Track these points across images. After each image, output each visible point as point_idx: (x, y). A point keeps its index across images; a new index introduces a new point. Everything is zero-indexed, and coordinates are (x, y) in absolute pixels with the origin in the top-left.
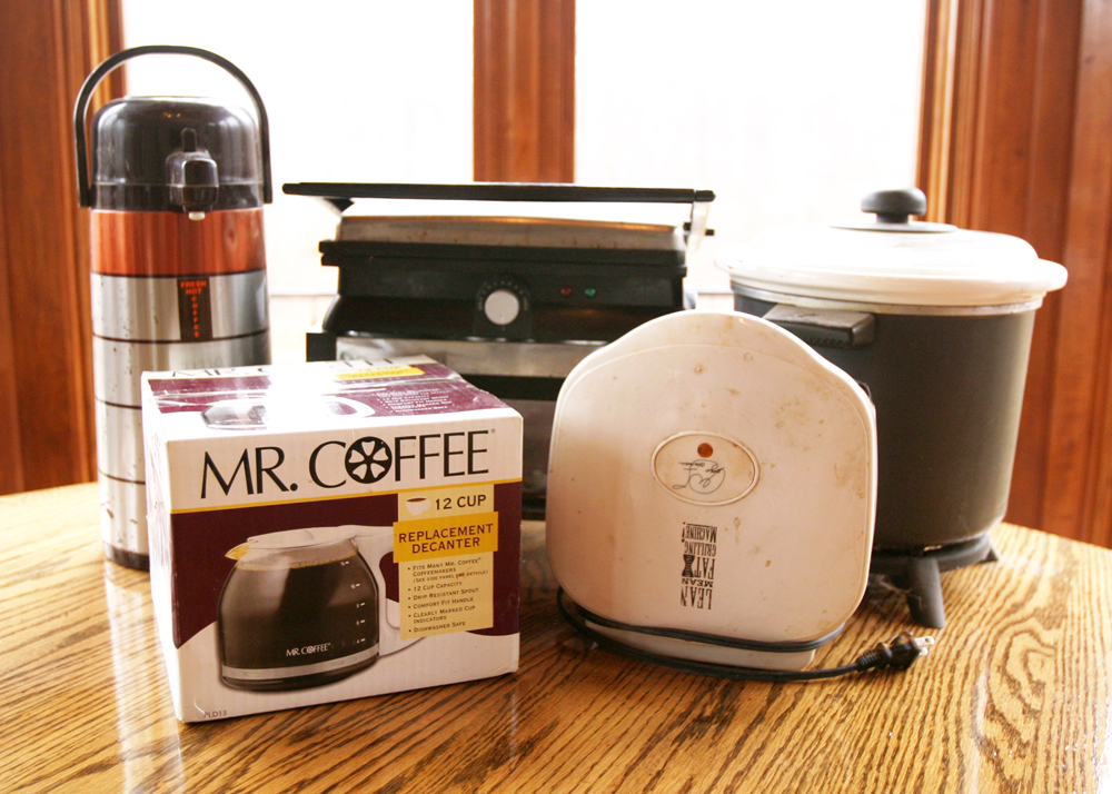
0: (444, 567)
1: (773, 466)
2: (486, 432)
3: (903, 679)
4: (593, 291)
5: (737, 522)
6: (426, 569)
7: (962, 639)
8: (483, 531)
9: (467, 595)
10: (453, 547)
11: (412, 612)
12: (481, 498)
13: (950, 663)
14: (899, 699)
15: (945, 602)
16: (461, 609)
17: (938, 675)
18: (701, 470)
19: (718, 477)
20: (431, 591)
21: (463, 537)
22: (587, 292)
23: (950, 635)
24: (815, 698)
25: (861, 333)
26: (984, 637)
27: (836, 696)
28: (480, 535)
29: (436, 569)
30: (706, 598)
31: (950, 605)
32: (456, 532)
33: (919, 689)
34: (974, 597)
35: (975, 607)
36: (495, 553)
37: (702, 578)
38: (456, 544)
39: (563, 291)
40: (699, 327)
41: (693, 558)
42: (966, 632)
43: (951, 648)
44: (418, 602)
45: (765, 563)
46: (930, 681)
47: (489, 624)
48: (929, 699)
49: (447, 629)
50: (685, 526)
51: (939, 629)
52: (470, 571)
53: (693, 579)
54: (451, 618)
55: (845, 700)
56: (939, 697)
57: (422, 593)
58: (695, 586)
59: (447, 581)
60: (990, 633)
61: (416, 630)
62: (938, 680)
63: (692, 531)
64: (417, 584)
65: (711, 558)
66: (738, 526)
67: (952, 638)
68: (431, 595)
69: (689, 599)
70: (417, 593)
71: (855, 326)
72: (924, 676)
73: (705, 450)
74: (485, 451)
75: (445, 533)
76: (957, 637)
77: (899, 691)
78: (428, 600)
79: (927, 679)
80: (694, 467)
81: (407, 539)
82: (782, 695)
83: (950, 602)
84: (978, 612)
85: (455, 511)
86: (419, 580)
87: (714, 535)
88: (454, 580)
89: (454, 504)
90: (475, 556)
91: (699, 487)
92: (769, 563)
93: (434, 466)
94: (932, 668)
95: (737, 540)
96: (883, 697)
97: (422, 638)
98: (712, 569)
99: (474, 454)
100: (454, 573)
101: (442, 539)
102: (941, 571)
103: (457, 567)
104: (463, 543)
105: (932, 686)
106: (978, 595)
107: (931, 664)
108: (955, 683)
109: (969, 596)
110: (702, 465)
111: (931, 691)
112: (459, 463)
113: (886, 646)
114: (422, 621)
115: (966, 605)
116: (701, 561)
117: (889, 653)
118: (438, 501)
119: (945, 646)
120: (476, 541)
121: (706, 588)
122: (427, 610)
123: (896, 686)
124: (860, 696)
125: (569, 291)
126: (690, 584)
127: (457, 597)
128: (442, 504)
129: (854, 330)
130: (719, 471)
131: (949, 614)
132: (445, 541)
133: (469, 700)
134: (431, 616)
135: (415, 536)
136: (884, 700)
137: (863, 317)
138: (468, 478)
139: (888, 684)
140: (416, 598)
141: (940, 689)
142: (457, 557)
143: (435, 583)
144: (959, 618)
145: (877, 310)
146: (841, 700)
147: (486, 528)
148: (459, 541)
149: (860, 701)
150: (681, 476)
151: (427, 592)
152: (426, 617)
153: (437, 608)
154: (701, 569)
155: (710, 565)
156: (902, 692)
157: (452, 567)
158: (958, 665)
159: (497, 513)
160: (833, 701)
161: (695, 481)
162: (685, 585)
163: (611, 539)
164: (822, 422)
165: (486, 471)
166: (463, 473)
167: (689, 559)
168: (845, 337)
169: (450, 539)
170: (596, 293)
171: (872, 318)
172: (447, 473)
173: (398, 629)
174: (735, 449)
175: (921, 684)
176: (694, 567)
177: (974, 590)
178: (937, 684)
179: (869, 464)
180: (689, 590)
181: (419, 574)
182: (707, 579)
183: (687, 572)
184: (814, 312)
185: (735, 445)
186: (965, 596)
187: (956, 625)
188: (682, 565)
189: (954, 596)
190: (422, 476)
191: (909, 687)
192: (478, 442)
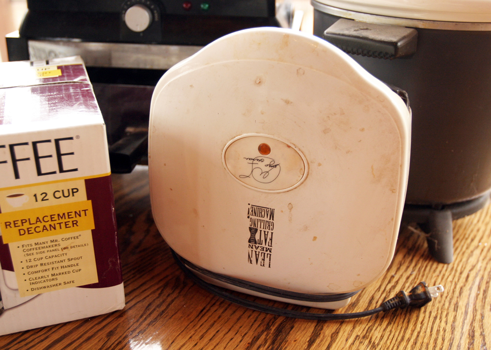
0: (50, 244)
1: (320, 165)
2: (71, 138)
3: (418, 317)
4: (207, 6)
5: (290, 206)
6: (34, 246)
7: (464, 275)
8: (80, 216)
9: (73, 262)
10: (55, 228)
11: (27, 277)
12: (74, 191)
13: (454, 301)
14: (412, 340)
15: (454, 237)
16: (69, 272)
17: (444, 314)
18: (261, 165)
19: (275, 171)
20: (41, 262)
21: (63, 220)
22: (202, 6)
23: (456, 271)
24: (347, 340)
25: (405, 46)
26: (481, 273)
27: (364, 337)
28: (78, 218)
29: (43, 246)
30: (267, 260)
31: (457, 240)
32: (56, 217)
33: (429, 330)
34: (475, 232)
35: (475, 242)
36: (93, 231)
37: (263, 245)
38: (57, 226)
39: (184, 6)
40: (260, 44)
41: (256, 230)
42: (468, 268)
43: (456, 284)
44: (31, 270)
45: (313, 238)
46: (438, 320)
47: (96, 280)
48: (436, 340)
49: (59, 286)
50: (250, 206)
51: (448, 264)
52: (73, 245)
53: (257, 245)
54: (61, 279)
55: (370, 342)
56: (443, 340)
57: (33, 263)
58: (258, 250)
59: (54, 253)
60: (485, 268)
61: (32, 290)
62: (444, 319)
63: (255, 210)
64: (28, 258)
65: (270, 231)
66: (291, 209)
67: (458, 274)
68: (41, 265)
69: (254, 259)
70: (30, 264)
71: (399, 41)
72: (433, 314)
73: (264, 149)
74: (72, 154)
75: (46, 219)
76: (461, 273)
77: (413, 331)
78: (39, 268)
79: (435, 318)
80: (256, 162)
81: (12, 225)
82: (321, 336)
83: (457, 237)
84: (477, 247)
85: (52, 202)
86: (28, 255)
87: (272, 215)
88: (60, 252)
89: (50, 196)
90: (76, 234)
91: (260, 178)
92: (315, 238)
93: (27, 168)
94: (440, 305)
95: (290, 220)
96: (399, 338)
97: (39, 295)
98: (271, 239)
99: (63, 157)
100: (60, 248)
101: (44, 223)
102: (453, 219)
103: (61, 242)
104: (63, 225)
105: (439, 326)
106: (478, 230)
107: (440, 302)
108: (457, 324)
109: (472, 231)
110: (262, 161)
111: (438, 331)
112: (50, 165)
113: (407, 293)
114: (36, 283)
115: (469, 241)
116: (263, 233)
117: (408, 300)
118: (35, 195)
119: (451, 282)
120: (75, 223)
121: (266, 253)
122: (40, 274)
123: (411, 326)
124: (382, 337)
125: (189, 5)
126: (254, 249)
127: (64, 264)
128: (40, 198)
129: (399, 44)
130: (276, 166)
131: (456, 250)
132: (47, 225)
133: (78, 339)
134: (43, 279)
135: (19, 223)
136: (400, 343)
137: (409, 31)
138: (59, 176)
139: (405, 324)
140: (28, 267)
141: (445, 330)
142: (60, 235)
143: (43, 255)
144: (463, 253)
145: (421, 25)
146: (367, 341)
147: (83, 213)
148: (60, 224)
149: (382, 343)
150: (245, 168)
151: (38, 263)
152: (40, 280)
153: (49, 273)
154: (263, 238)
155: (269, 236)
156: (415, 334)
157: (57, 243)
158: (460, 304)
159: (90, 201)
160: (361, 343)
161: (257, 172)
162: (251, 249)
163: (195, 211)
164: (363, 130)
165: (76, 170)
166: (54, 173)
167: (253, 231)
168: (391, 49)
169: (52, 223)
170: (209, 7)
171: (416, 33)
172: (39, 173)
173: (17, 290)
174: (288, 149)
175: (430, 324)
176: (257, 237)
177: (475, 225)
178: (443, 324)
179: (402, 166)
180: (254, 253)
181: (28, 250)
182: (267, 246)
183: (252, 240)
184: (367, 27)
185: (289, 147)
186: (468, 232)
187: (461, 261)
188: (249, 235)
189: (461, 231)
190: (17, 176)
191: (421, 328)
192: (65, 147)
